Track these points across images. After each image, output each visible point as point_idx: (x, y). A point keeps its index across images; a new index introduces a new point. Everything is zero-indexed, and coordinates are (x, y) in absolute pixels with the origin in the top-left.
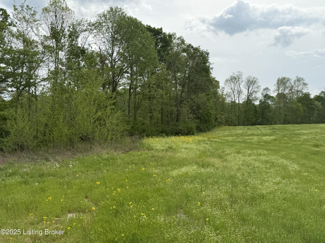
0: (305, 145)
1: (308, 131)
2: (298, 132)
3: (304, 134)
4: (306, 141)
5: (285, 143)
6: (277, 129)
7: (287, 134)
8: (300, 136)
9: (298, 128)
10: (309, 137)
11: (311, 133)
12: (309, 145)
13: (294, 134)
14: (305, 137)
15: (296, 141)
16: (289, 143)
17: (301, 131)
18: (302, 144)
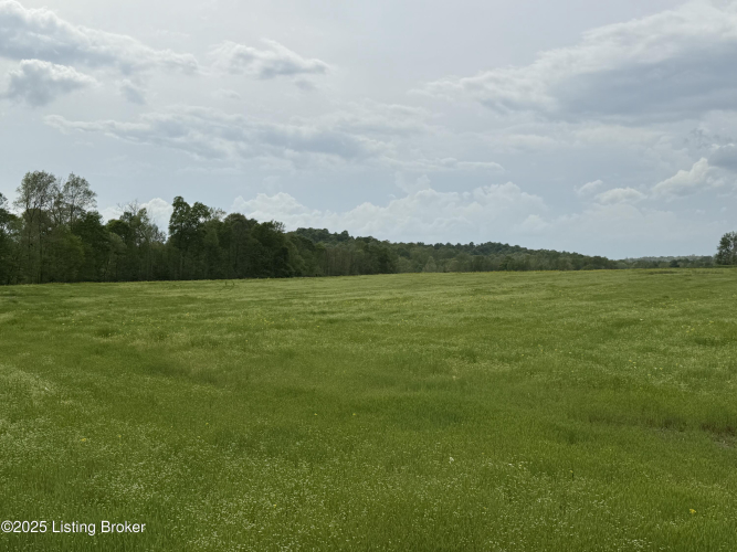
0: (81, 332)
1: (92, 300)
2: (69, 300)
3: (82, 306)
4: (85, 321)
5: (34, 329)
6: (20, 295)
7: (43, 307)
8: (73, 312)
9: (69, 293)
10: (90, 314)
11: (97, 304)
12: (88, 331)
13: (60, 307)
14: (84, 313)
15: (61, 323)
16: (45, 329)
17: (76, 299)
18: (73, 331)
